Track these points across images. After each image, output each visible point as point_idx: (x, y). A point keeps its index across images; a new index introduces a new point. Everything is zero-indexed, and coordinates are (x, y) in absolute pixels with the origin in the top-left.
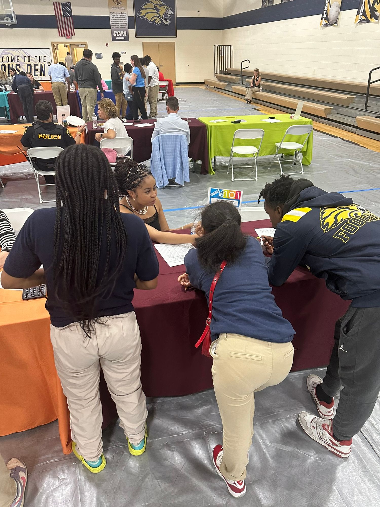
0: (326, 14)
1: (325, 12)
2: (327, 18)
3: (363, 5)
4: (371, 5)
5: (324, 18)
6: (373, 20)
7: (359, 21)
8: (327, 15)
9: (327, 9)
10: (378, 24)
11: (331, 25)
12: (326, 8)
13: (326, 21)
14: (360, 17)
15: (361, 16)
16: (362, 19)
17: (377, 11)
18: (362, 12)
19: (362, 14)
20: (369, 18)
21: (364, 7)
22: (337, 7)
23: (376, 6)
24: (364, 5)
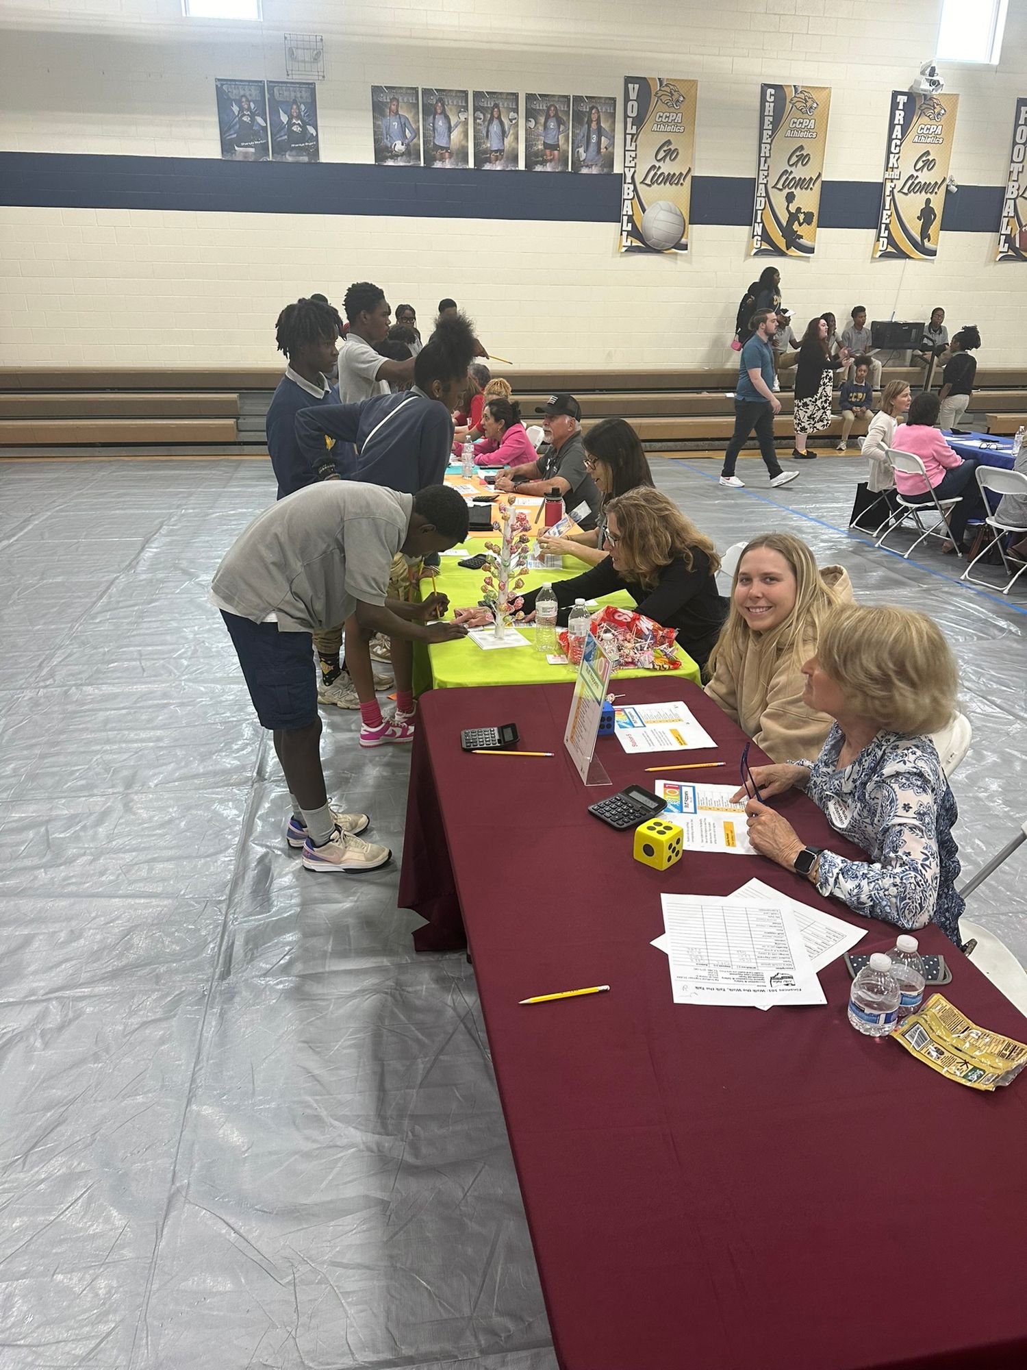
0: (630, 225)
1: (625, 218)
2: (635, 233)
3: (759, 220)
4: (785, 224)
5: (625, 234)
6: (793, 251)
7: (755, 251)
8: (634, 226)
9: (630, 213)
10: (809, 261)
11: (659, 252)
12: (627, 209)
13: (634, 240)
14: (757, 243)
15: (759, 243)
16: (763, 247)
17: (801, 237)
18: (760, 234)
19: (759, 238)
20: (784, 248)
21: (761, 225)
22: (671, 212)
23: (796, 226)
24: (762, 222)
